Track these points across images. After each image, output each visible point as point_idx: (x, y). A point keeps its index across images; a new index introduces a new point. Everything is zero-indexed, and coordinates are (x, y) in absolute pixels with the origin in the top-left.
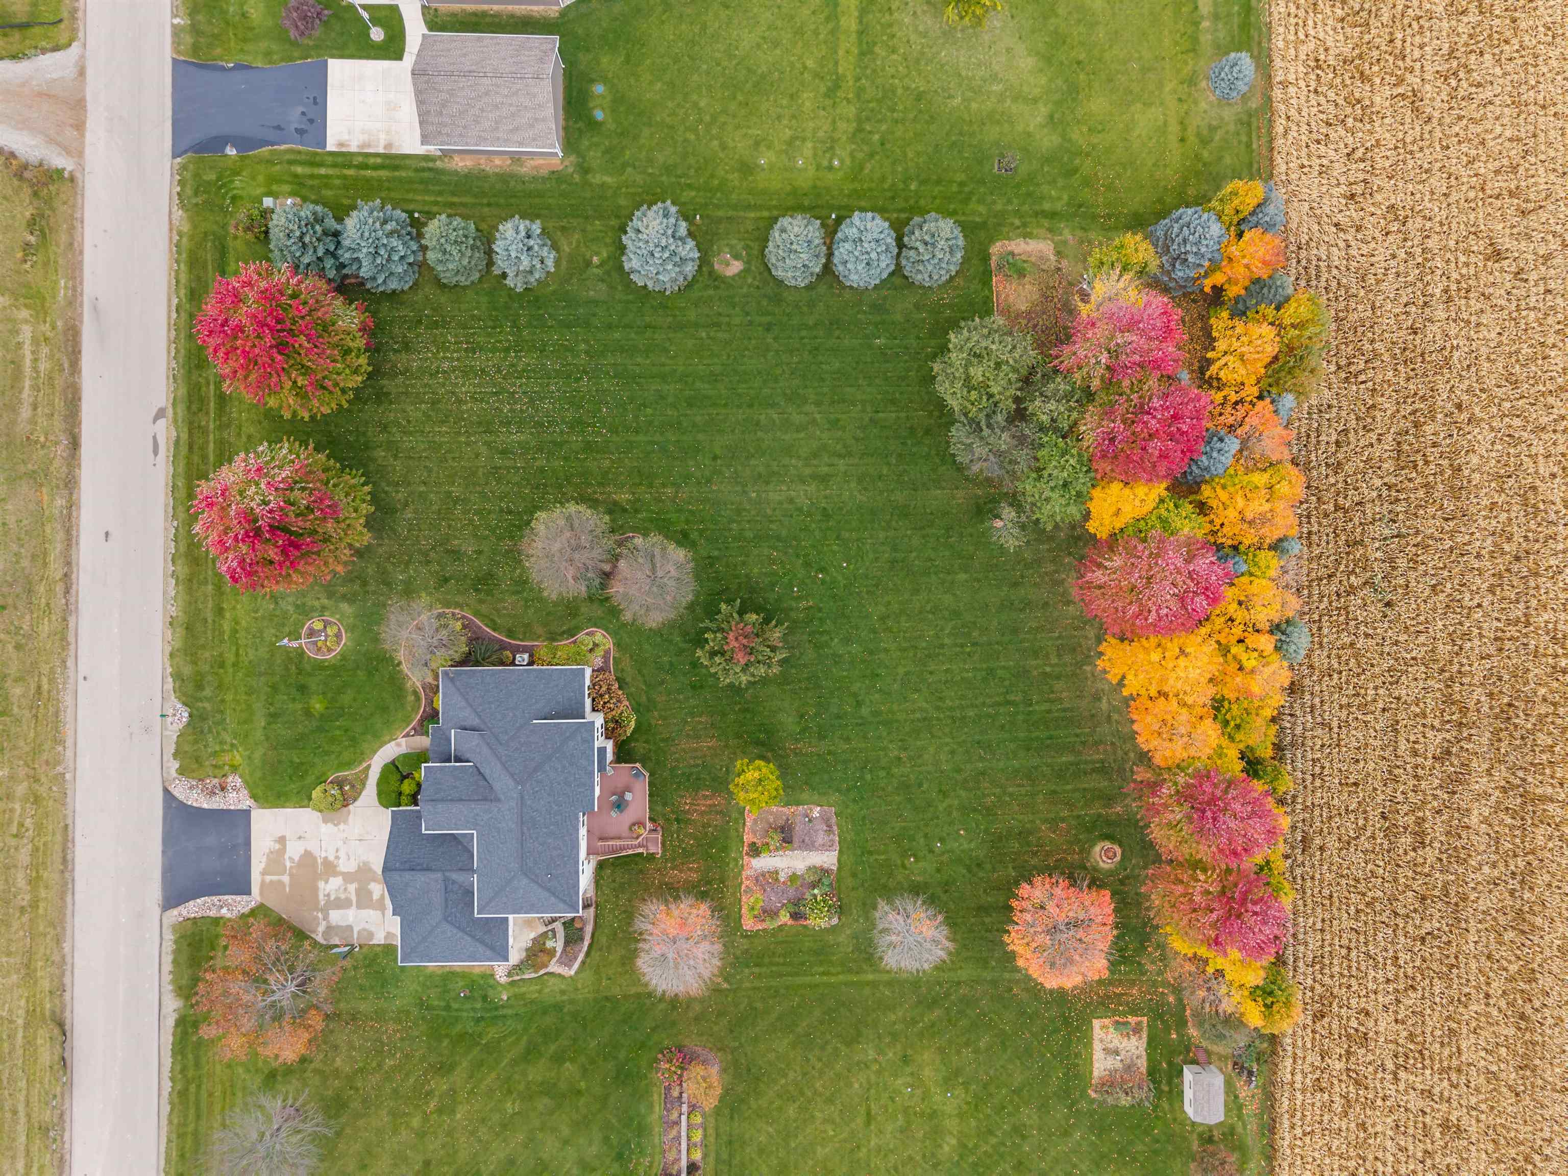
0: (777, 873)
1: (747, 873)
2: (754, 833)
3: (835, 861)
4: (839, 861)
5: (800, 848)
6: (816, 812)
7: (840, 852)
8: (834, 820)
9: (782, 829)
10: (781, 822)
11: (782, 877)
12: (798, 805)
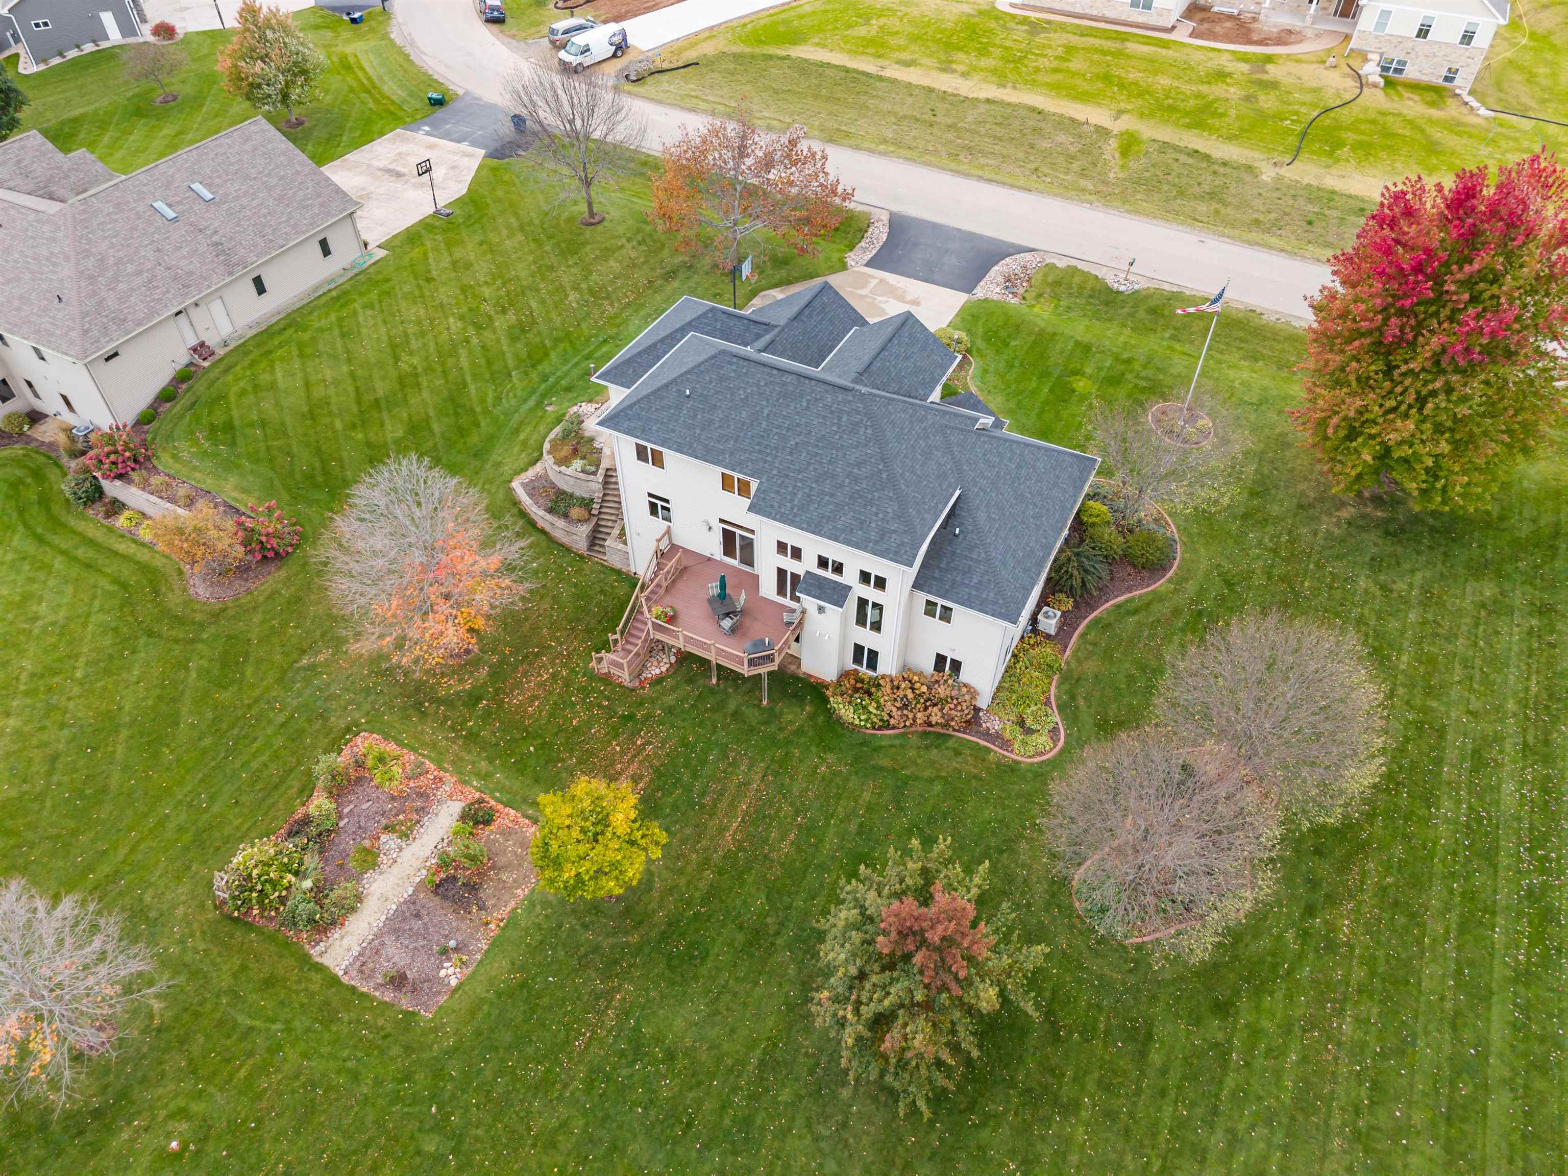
0: (405, 836)
1: (450, 781)
2: (507, 833)
3: (326, 961)
4: (320, 968)
5: (412, 901)
6: (450, 973)
7: (334, 981)
8: (406, 1002)
9: (472, 887)
10: (487, 892)
11: (389, 841)
12: (495, 943)
